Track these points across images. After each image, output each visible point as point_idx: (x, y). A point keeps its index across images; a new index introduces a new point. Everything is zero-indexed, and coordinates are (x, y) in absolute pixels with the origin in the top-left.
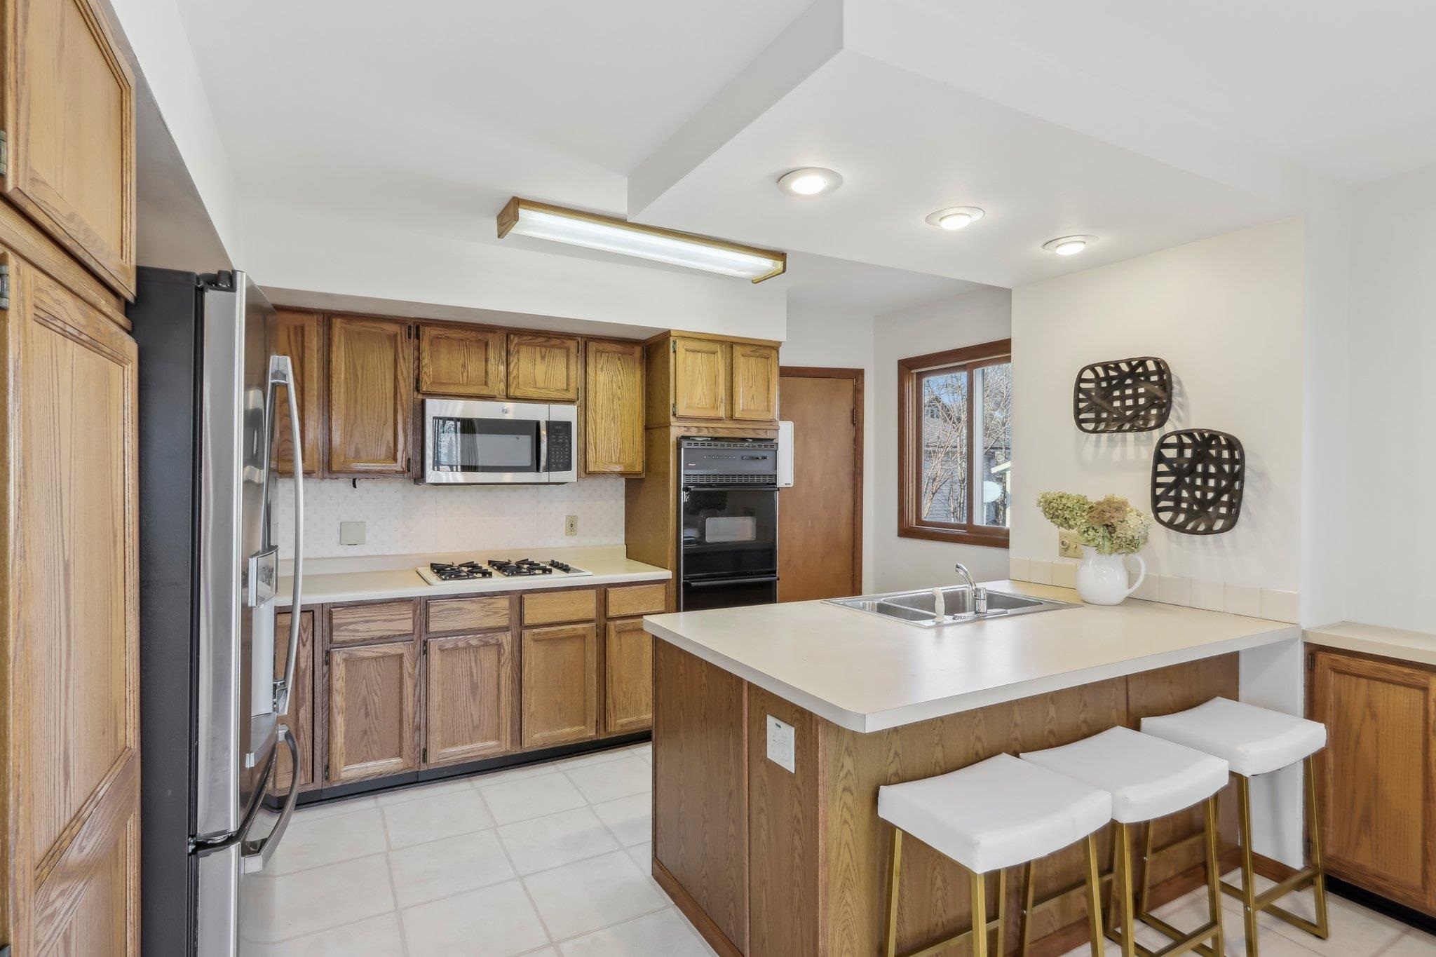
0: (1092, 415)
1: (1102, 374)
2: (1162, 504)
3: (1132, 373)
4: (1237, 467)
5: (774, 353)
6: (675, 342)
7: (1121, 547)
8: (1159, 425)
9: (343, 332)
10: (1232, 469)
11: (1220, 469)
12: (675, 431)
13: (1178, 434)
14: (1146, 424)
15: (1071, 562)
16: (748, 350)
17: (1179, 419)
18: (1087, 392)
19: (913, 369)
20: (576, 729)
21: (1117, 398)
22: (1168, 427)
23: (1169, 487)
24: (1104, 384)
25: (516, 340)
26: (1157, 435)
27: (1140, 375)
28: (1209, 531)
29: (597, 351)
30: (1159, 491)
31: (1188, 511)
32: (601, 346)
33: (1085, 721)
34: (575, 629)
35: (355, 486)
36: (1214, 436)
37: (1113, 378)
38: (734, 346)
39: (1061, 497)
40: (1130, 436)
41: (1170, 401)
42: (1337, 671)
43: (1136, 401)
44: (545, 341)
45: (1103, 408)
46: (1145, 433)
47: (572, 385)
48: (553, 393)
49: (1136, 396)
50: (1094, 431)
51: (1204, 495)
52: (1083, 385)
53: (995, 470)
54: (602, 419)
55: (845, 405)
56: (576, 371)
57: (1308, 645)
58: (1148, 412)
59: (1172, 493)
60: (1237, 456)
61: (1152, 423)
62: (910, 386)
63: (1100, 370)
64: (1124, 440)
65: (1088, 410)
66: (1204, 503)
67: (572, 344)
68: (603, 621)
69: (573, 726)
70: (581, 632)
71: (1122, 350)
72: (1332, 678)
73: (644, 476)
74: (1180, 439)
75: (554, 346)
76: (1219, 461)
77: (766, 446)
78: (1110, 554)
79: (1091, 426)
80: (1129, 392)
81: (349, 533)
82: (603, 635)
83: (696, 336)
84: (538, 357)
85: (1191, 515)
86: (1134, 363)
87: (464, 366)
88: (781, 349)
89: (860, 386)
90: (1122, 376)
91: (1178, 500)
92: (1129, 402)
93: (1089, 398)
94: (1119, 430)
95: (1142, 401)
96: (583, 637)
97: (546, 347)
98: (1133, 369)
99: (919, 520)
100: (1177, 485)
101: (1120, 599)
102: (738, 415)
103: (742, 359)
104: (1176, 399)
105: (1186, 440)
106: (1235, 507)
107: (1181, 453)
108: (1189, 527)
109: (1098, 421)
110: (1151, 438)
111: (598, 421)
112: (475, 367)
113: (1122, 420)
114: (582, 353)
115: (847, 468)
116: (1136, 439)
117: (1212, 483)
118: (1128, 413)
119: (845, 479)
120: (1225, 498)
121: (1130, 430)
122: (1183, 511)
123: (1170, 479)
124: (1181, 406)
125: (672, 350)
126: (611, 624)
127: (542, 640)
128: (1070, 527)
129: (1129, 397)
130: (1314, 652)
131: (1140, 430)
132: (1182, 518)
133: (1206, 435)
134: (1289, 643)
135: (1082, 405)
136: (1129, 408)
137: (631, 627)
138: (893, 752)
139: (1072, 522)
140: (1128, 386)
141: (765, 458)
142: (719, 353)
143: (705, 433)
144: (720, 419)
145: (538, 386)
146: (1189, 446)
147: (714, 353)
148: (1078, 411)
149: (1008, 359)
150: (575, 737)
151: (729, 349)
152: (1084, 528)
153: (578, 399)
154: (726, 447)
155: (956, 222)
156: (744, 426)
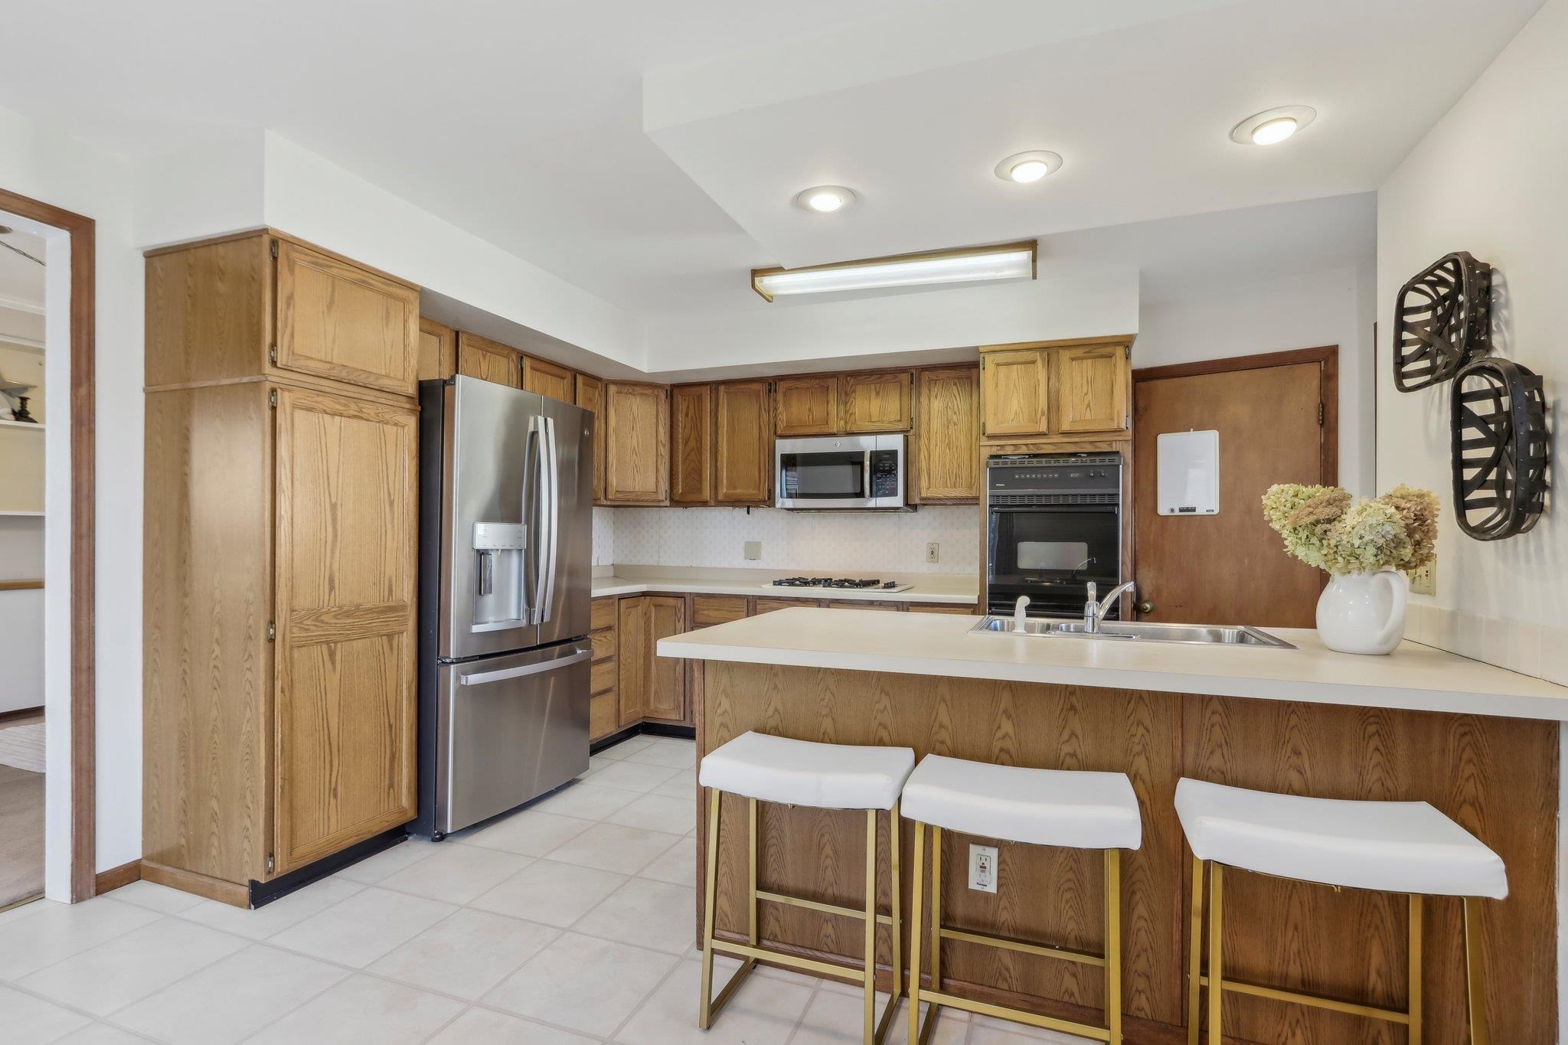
2: (1474, 495)
5: (1119, 349)
6: (985, 359)
9: (726, 395)
12: (986, 451)
16: (1079, 352)
18: (1418, 328)
25: (852, 381)
29: (931, 380)
32: (934, 375)
35: (748, 513)
38: (1060, 350)
44: (879, 379)
45: (1437, 349)
47: (905, 416)
48: (886, 424)
54: (936, 445)
55: (1305, 400)
56: (909, 402)
63: (1427, 289)
67: (905, 377)
75: (888, 382)
77: (1102, 461)
79: (1417, 382)
81: (753, 550)
83: (1011, 347)
84: (873, 395)
87: (810, 410)
88: (1133, 345)
89: (1331, 370)
93: (1422, 337)
97: (880, 384)
102: (1065, 427)
103: (1072, 363)
111: (932, 447)
112: (818, 411)
114: (914, 385)
125: (982, 365)
135: (1407, 351)
142: (1040, 361)
143: (1024, 450)
144: (1041, 434)
145: (872, 420)
148: (1400, 362)
151: (1053, 355)
153: (911, 428)
154: (1044, 465)
156: (1075, 440)
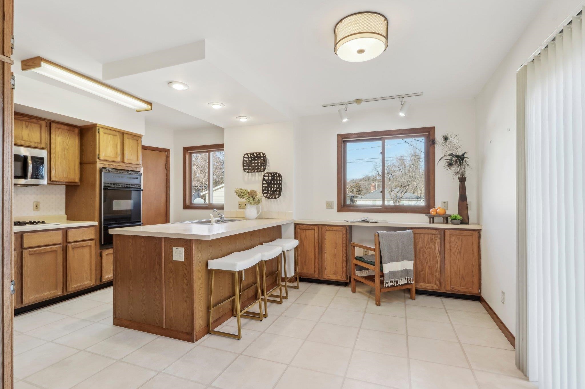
0: (247, 168)
1: (250, 156)
2: (265, 192)
3: (257, 157)
4: (281, 182)
5: (140, 139)
6: (99, 129)
7: (256, 203)
8: (264, 171)
10: (280, 182)
11: (277, 182)
12: (99, 165)
13: (268, 173)
14: (260, 170)
15: (241, 210)
16: (130, 136)
17: (268, 169)
18: (246, 161)
19: (188, 151)
20: (52, 292)
21: (253, 163)
22: (266, 171)
23: (266, 187)
24: (250, 159)
26: (263, 173)
27: (259, 157)
28: (275, 198)
29: (56, 128)
30: (264, 188)
31: (270, 193)
32: (58, 126)
33: (251, 245)
34: (51, 248)
36: (276, 174)
37: (252, 157)
38: (124, 134)
39: (241, 190)
40: (257, 173)
41: (266, 164)
42: (300, 229)
43: (258, 164)
44: (29, 119)
45: (250, 166)
46: (260, 173)
47: (43, 141)
48: (32, 143)
49: (258, 163)
50: (248, 172)
51: (274, 189)
52: (245, 159)
53: (202, 194)
54: (59, 158)
55: (162, 162)
56: (45, 135)
57: (295, 224)
58: (261, 167)
59: (267, 189)
60: (281, 179)
61: (262, 170)
62: (188, 156)
63: (249, 155)
64: (255, 175)
65: (246, 166)
66: (274, 191)
67: (43, 123)
68: (65, 244)
69: (49, 291)
70: (55, 249)
71: (255, 149)
72: (299, 231)
73: (79, 184)
74: (268, 174)
75: (34, 123)
76: (277, 180)
77: (137, 174)
78: (253, 205)
79: (247, 171)
80: (256, 161)
82: (65, 250)
83: (108, 128)
84: (24, 126)
85: (271, 195)
86: (258, 154)
88: (142, 138)
89: (168, 155)
90: (255, 157)
91: (268, 191)
92: (256, 164)
93: (246, 163)
94: (254, 172)
95: (259, 164)
96: (56, 251)
97: (28, 122)
98: (257, 155)
99: (191, 203)
100: (268, 187)
101: (255, 218)
102: (126, 161)
103: (127, 140)
104: (267, 164)
105: (270, 175)
106: (280, 191)
107: (268, 178)
108: (271, 197)
109: (249, 169)
110: (261, 174)
111: (57, 158)
113: (255, 169)
114: (48, 128)
115: (164, 185)
116: (258, 175)
117: (275, 186)
118: (256, 167)
119: (163, 189)
120: (278, 190)
121: (257, 172)
122: (269, 193)
123: (266, 185)
124: (269, 166)
125: (97, 132)
126: (70, 245)
127: (34, 254)
128: (244, 198)
129: (256, 163)
130: (296, 225)
131: (259, 172)
132: (269, 195)
133: (274, 173)
134: (291, 223)
135: (245, 165)
136: (256, 166)
137: (79, 246)
138: (210, 252)
139: (244, 196)
140: (256, 160)
141: (137, 178)
142: (118, 135)
143: (112, 167)
144: (118, 162)
145: (24, 139)
146: (270, 176)
147: (116, 136)
148: (244, 166)
149: (223, 150)
150: (51, 296)
151: (122, 135)
152: (247, 198)
153: (46, 148)
154: (121, 173)
155: (217, 107)
156: (127, 165)
